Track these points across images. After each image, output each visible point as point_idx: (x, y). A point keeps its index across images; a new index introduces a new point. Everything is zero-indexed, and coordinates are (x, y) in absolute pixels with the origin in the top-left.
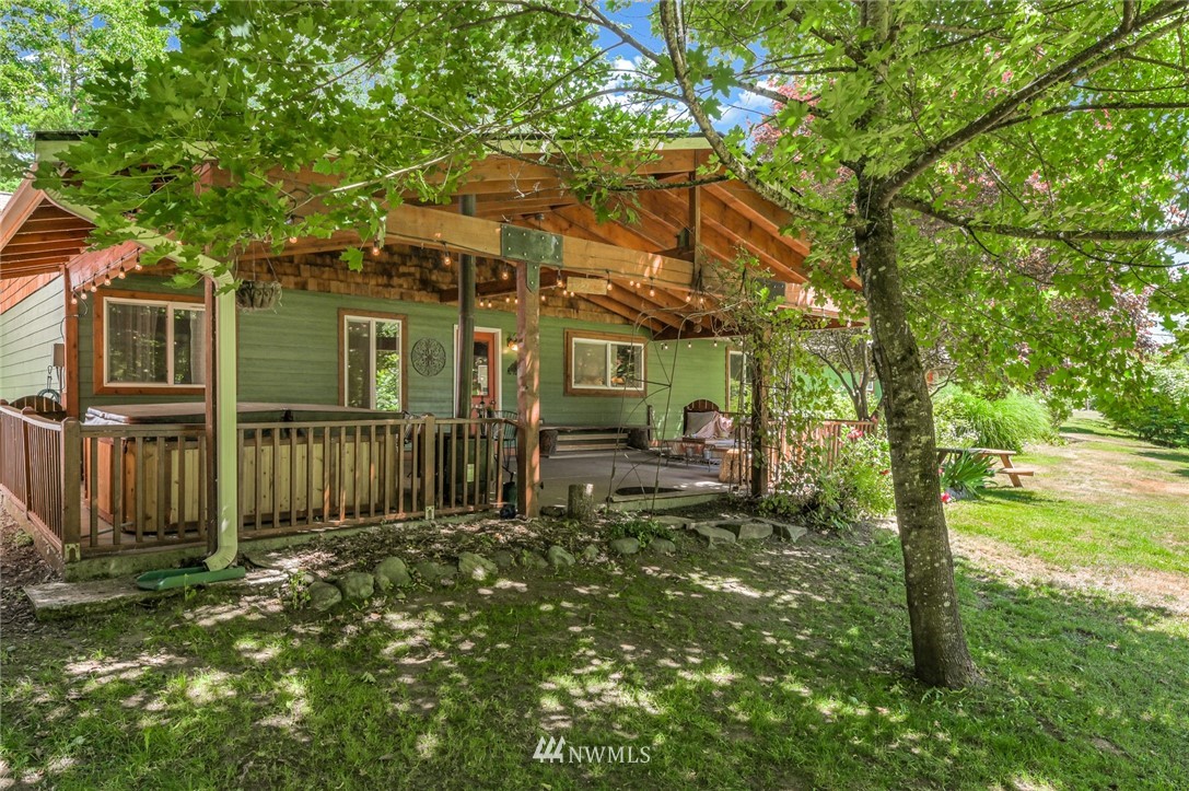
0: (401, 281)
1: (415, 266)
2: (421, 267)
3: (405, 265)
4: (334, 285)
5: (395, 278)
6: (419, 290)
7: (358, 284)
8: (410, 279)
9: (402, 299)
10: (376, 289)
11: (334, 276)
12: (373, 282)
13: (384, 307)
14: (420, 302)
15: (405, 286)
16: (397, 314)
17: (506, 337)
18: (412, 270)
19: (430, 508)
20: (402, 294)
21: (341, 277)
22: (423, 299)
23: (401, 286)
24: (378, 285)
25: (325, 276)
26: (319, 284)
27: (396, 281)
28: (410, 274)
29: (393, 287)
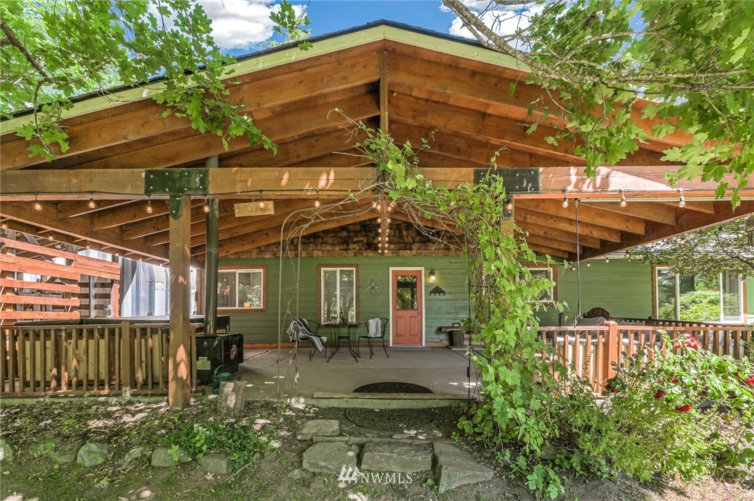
0: (355, 246)
1: (364, 236)
2: (367, 236)
3: (357, 236)
4: (315, 253)
5: (351, 245)
6: (366, 249)
7: (329, 251)
8: (361, 244)
9: (355, 256)
10: (340, 252)
11: (315, 248)
12: (337, 249)
13: (343, 261)
14: (367, 256)
15: (357, 248)
16: (352, 265)
17: (428, 272)
18: (362, 238)
19: (126, 389)
20: (355, 253)
21: (319, 248)
22: (369, 255)
23: (355, 249)
24: (340, 250)
25: (311, 249)
26: (307, 253)
27: (351, 246)
28: (360, 241)
29: (349, 250)
